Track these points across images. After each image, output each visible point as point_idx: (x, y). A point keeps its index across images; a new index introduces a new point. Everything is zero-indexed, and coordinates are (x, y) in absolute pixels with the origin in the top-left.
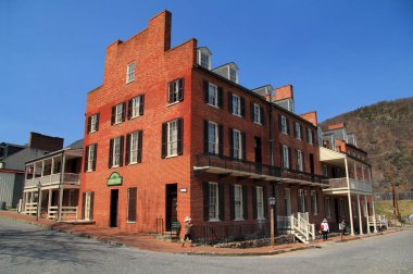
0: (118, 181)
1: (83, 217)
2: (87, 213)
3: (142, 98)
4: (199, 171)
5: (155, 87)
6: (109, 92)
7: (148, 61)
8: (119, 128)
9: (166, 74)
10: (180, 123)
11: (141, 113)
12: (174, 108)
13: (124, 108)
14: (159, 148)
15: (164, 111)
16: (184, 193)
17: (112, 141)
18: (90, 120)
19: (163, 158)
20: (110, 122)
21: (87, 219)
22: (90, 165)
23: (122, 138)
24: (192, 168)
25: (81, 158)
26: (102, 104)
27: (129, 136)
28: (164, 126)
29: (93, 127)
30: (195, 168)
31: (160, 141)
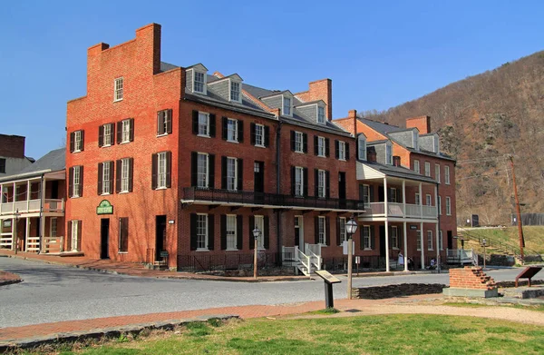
0: (109, 210)
1: (69, 248)
2: (74, 244)
3: (132, 122)
4: (185, 204)
5: (144, 113)
6: (95, 107)
7: (136, 80)
8: (108, 153)
9: (155, 100)
10: (169, 155)
11: (132, 139)
12: (164, 140)
13: (113, 130)
14: (149, 178)
15: (154, 141)
16: (171, 224)
17: (100, 166)
18: (72, 136)
19: (154, 189)
20: (97, 143)
21: (74, 251)
22: (75, 190)
23: (112, 163)
24: (179, 201)
25: (64, 181)
26: (87, 120)
27: (119, 162)
28: (155, 157)
29: (77, 145)
30: (183, 201)
31: (150, 172)
